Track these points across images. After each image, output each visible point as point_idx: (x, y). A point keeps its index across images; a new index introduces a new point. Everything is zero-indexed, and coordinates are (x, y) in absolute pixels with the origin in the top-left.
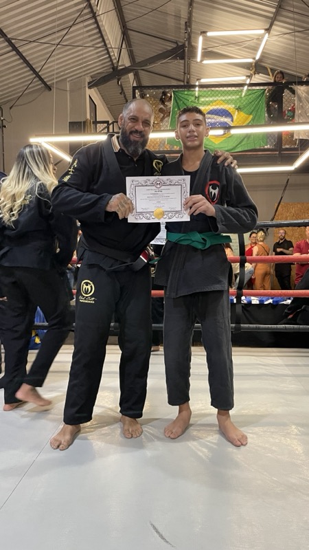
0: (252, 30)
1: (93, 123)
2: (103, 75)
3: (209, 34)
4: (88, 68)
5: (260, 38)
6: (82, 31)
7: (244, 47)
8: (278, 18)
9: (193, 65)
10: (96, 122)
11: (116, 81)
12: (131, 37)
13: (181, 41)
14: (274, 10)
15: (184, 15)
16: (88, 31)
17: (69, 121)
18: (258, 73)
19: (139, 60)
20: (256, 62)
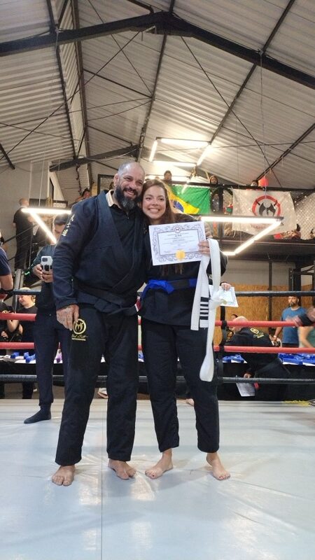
2: (64, 162)
4: (52, 154)
5: (203, 149)
6: (54, 123)
7: (189, 154)
8: (219, 134)
10: (54, 201)
11: (75, 168)
12: (90, 133)
13: (135, 142)
14: (217, 128)
15: (141, 122)
16: (59, 124)
17: (29, 198)
18: (198, 176)
19: (94, 153)
20: (196, 167)
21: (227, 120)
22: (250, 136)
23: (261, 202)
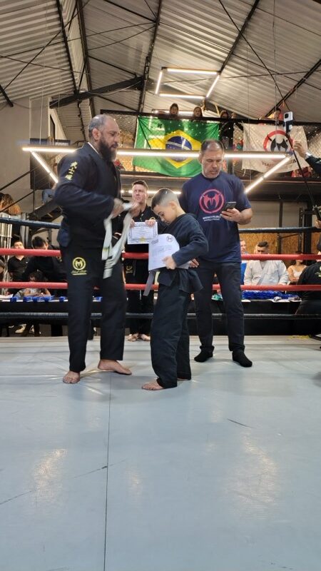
0: (206, 69)
1: (53, 140)
2: (64, 97)
4: (52, 88)
5: (212, 79)
6: (51, 53)
7: (197, 85)
8: (229, 62)
9: (148, 96)
10: (56, 141)
11: (76, 103)
12: (91, 67)
13: (140, 73)
14: (226, 55)
15: (145, 50)
16: (57, 54)
17: (30, 137)
18: (208, 110)
19: (96, 87)
21: (237, 46)
22: (262, 65)
23: (272, 138)
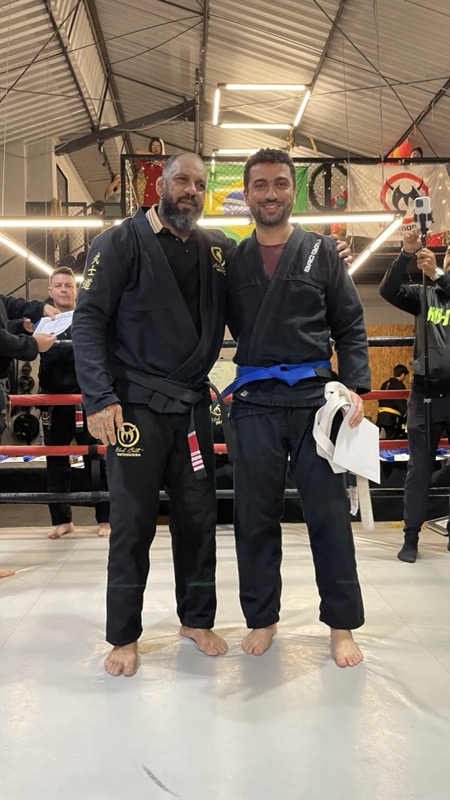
0: (287, 85)
1: (63, 204)
2: (77, 137)
3: (229, 87)
4: (55, 125)
5: (299, 97)
6: (44, 73)
7: (278, 109)
8: (324, 70)
9: (207, 129)
10: (67, 204)
11: (97, 146)
12: (118, 85)
13: (191, 94)
14: (318, 59)
15: (194, 59)
16: (55, 73)
17: (26, 200)
18: (298, 145)
19: (129, 118)
20: (295, 130)
21: (332, 42)
22: (374, 70)
23: (395, 185)
